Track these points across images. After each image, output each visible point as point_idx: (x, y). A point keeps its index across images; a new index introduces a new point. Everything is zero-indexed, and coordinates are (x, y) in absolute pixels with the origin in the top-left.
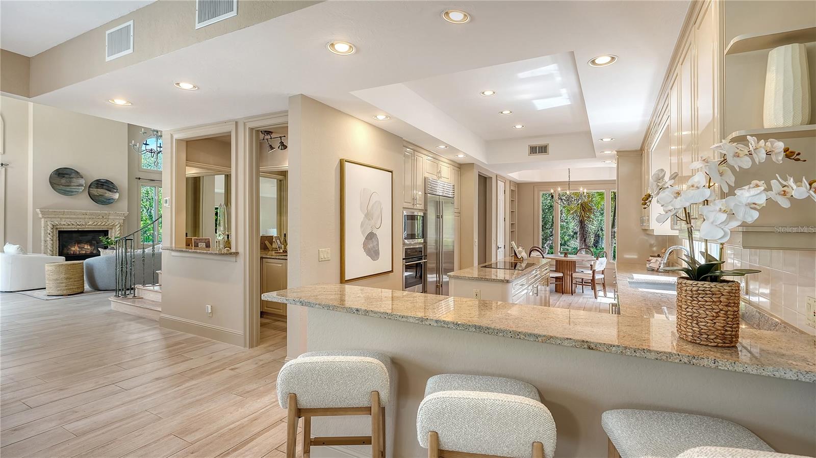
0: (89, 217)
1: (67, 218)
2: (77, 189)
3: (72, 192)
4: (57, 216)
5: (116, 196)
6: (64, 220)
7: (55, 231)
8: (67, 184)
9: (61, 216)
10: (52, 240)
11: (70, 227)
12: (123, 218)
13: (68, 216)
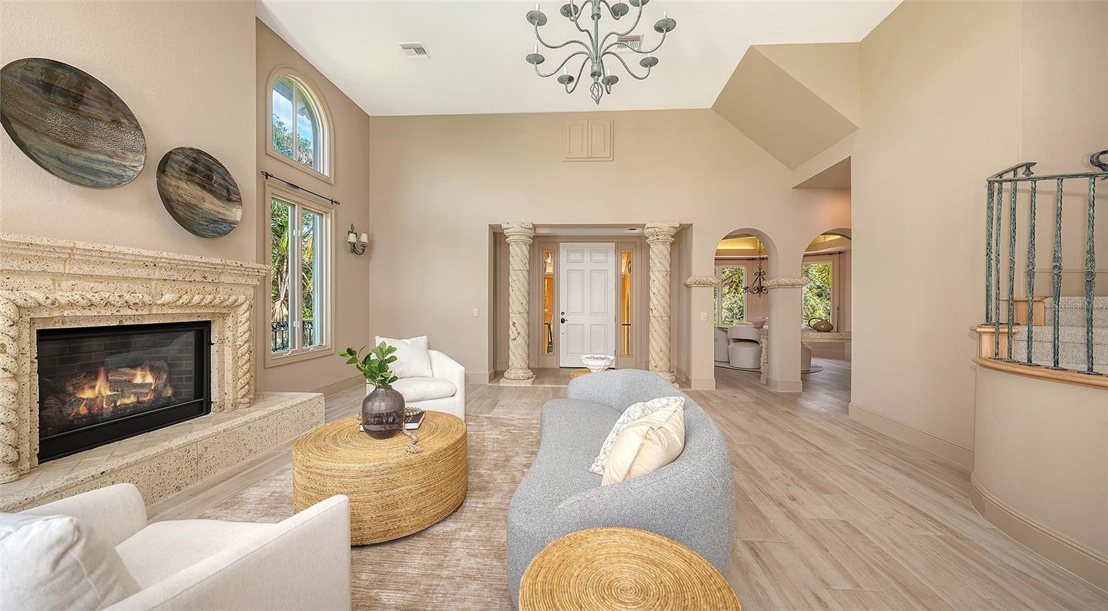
0: (165, 274)
1: (84, 277)
2: (117, 166)
3: (97, 173)
4: (36, 267)
5: (236, 214)
6: (66, 284)
7: (26, 332)
8: (71, 138)
9: (58, 267)
10: (15, 377)
11: (93, 312)
12: (255, 282)
13: (86, 269)
